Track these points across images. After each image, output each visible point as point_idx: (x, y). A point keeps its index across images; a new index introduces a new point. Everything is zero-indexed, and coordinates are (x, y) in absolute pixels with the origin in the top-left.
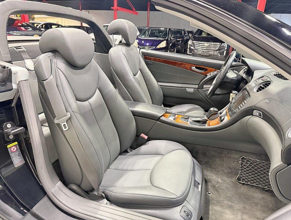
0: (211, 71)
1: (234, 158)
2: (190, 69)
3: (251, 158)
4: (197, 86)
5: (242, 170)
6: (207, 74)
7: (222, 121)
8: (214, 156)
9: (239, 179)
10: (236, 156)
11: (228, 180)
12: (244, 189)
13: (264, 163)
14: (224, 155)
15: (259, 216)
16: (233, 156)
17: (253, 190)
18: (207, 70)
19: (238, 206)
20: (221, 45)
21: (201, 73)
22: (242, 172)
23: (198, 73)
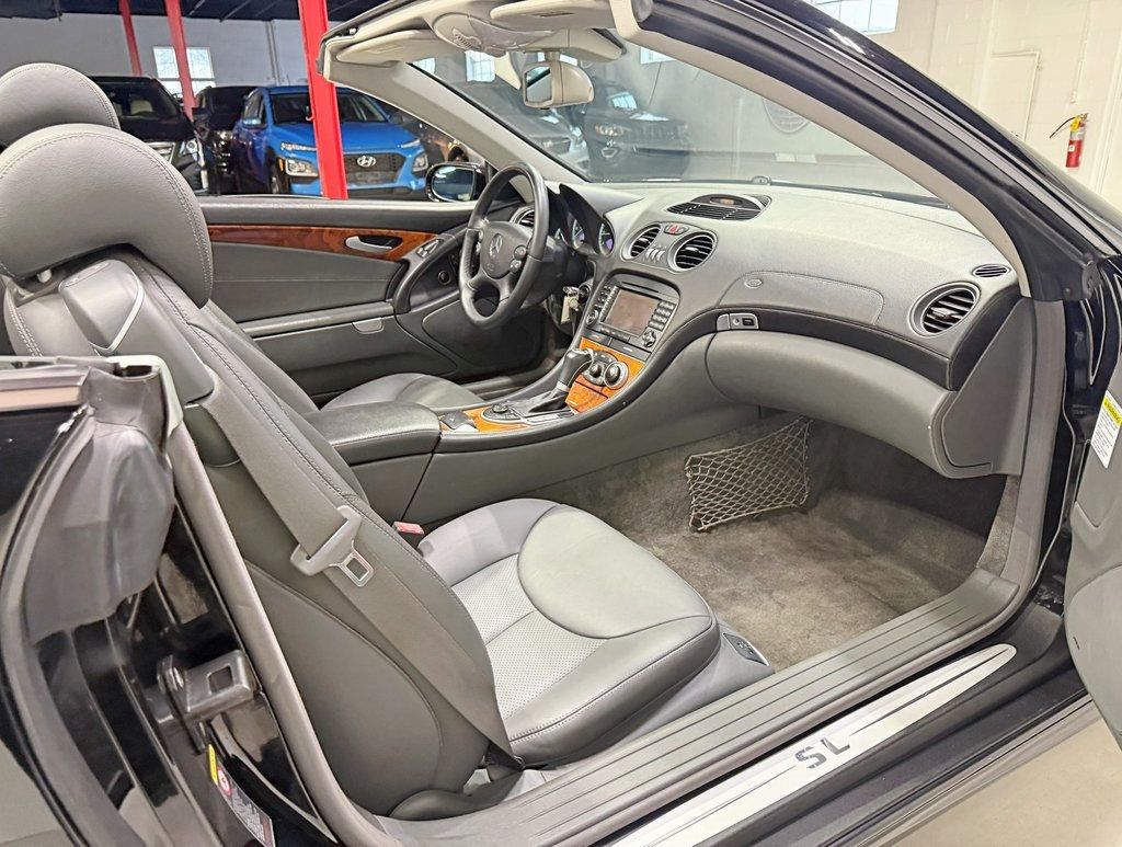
0: (414, 243)
1: (672, 472)
2: (341, 248)
3: (710, 453)
4: (388, 307)
5: (698, 493)
6: (405, 257)
7: (613, 380)
8: (619, 492)
9: (697, 523)
10: (675, 465)
11: (673, 539)
12: (716, 542)
13: (739, 450)
14: (642, 477)
15: (798, 578)
16: (667, 467)
17: (733, 533)
18: (400, 241)
19: (747, 583)
20: (179, 147)
21: (382, 257)
22: (700, 500)
23: (373, 256)
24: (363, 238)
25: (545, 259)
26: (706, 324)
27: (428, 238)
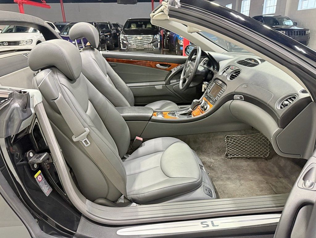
0: (174, 67)
1: (220, 139)
2: (155, 67)
3: (234, 135)
4: (164, 83)
5: (229, 146)
6: (171, 70)
7: (205, 110)
8: (203, 141)
9: (227, 155)
10: (222, 137)
11: (218, 158)
12: (232, 162)
13: (244, 136)
14: (211, 138)
15: (251, 178)
16: (219, 137)
17: (239, 161)
18: (170, 66)
19: (234, 176)
20: (154, 37)
21: (166, 70)
22: (228, 149)
23: (163, 69)
24: (161, 65)
25: (197, 74)
26: (230, 97)
27: (178, 65)
